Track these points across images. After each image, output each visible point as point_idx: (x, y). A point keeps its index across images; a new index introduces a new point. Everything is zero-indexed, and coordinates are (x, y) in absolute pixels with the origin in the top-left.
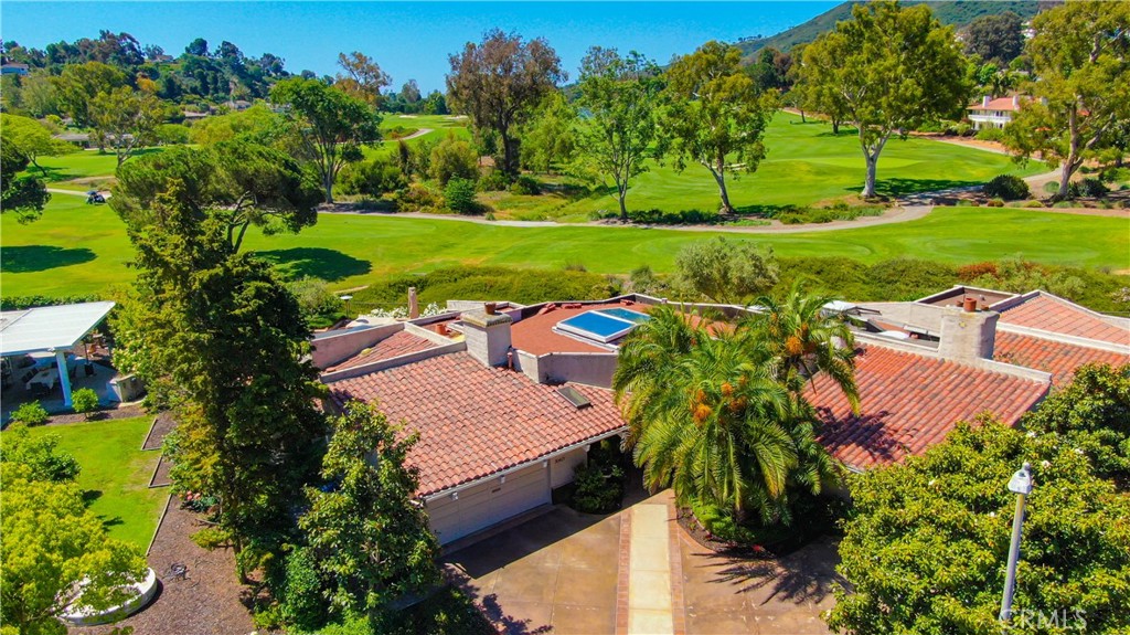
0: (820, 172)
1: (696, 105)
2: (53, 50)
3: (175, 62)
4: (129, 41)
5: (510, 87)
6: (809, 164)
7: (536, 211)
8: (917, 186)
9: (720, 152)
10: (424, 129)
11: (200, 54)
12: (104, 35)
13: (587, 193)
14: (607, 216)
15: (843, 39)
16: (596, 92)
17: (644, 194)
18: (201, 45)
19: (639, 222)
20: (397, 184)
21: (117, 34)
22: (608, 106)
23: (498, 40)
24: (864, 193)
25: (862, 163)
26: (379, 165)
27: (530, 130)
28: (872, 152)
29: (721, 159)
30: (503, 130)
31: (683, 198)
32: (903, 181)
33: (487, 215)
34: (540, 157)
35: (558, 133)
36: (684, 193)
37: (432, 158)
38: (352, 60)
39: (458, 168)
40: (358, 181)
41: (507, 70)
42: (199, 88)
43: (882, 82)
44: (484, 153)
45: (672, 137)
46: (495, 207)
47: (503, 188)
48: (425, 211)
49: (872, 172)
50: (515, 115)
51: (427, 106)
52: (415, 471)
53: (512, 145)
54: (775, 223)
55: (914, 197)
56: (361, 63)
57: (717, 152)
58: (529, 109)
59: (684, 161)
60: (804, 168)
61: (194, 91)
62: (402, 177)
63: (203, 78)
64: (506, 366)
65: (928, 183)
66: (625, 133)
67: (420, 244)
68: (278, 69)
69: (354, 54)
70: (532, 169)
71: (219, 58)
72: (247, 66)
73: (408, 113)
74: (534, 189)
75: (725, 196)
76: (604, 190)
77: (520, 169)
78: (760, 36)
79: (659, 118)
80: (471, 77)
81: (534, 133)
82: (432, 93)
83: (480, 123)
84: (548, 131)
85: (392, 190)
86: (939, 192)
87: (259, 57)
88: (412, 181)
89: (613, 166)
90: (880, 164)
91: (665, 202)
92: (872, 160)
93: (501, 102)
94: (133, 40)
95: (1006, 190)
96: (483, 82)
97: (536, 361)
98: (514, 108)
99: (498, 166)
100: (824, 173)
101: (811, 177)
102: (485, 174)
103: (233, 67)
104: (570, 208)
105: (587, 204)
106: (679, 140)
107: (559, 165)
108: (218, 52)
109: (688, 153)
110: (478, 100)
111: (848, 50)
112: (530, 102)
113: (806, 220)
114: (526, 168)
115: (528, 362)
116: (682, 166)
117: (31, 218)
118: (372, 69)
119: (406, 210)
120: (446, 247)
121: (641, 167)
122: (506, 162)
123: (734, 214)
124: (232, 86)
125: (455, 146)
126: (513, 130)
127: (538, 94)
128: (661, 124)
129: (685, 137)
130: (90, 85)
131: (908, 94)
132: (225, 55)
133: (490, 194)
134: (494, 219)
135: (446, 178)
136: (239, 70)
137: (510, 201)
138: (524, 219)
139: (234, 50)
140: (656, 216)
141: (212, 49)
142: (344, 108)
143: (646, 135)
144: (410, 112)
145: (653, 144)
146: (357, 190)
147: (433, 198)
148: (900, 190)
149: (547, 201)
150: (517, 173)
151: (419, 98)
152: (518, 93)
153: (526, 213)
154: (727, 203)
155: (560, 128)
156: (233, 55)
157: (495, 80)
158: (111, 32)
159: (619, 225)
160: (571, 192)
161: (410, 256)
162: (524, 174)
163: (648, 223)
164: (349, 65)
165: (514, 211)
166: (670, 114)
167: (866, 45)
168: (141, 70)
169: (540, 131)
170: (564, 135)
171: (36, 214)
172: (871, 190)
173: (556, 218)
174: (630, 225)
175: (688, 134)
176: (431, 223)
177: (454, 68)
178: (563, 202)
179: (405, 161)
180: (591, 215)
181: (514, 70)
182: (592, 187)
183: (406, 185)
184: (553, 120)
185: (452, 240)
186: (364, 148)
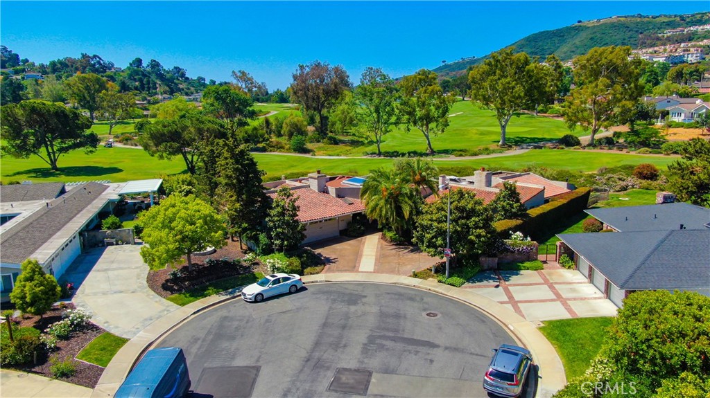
0: (482, 134)
1: (414, 99)
2: (53, 64)
3: (123, 71)
4: (98, 59)
5: (323, 90)
6: (477, 130)
7: (336, 152)
8: (528, 140)
9: (427, 122)
10: (273, 111)
11: (138, 67)
12: (84, 56)
13: (362, 144)
14: (372, 154)
15: (487, 68)
16: (365, 93)
17: (391, 144)
18: (139, 62)
19: (386, 156)
20: (264, 139)
21: (91, 55)
22: (371, 100)
23: (318, 65)
24: (500, 143)
25: (499, 129)
26: (255, 129)
27: (334, 112)
28: (503, 123)
29: (427, 127)
30: (320, 112)
31: (411, 146)
32: (522, 138)
33: (311, 153)
34: (338, 126)
35: (348, 113)
36: (411, 143)
37: (284, 125)
38: (239, 74)
39: (297, 130)
40: (243, 137)
41: (322, 81)
42: (139, 87)
43: (505, 88)
44: (309, 124)
45: (403, 115)
46: (315, 150)
47: (319, 142)
48: (280, 151)
49: (504, 133)
50: (326, 104)
51: (273, 98)
52: (299, 207)
53: (324, 119)
54: (451, 156)
55: (525, 146)
56: (243, 76)
57: (425, 122)
58: (333, 101)
59: (410, 127)
60: (474, 131)
61: (136, 88)
62: (266, 136)
63: (141, 81)
64: (324, 192)
65: (535, 138)
66: (379, 113)
67: (280, 165)
68: (183, 75)
69: (240, 71)
70: (335, 132)
71: (149, 69)
72: (165, 74)
73: (261, 102)
74: (335, 142)
75: (429, 144)
76: (371, 143)
77: (328, 132)
78: (474, 57)
79: (397, 106)
80: (303, 85)
81: (336, 113)
82: (276, 90)
83: (308, 108)
84: (343, 112)
85: (261, 142)
86: (537, 143)
87: (172, 68)
88: (271, 138)
89: (374, 128)
90: (508, 130)
91: (401, 148)
92: (503, 127)
93: (318, 97)
94: (100, 59)
95: (569, 142)
96: (310, 87)
97: (334, 190)
98: (325, 101)
99: (317, 130)
100: (484, 134)
101: (477, 136)
102: (310, 134)
103: (157, 74)
104: (354, 150)
105: (362, 149)
106: (407, 117)
107: (349, 131)
108: (148, 66)
109: (412, 124)
110: (307, 96)
111: (488, 74)
112: (334, 97)
113: (466, 155)
114: (331, 132)
115: (332, 190)
116: (409, 130)
117: (91, 152)
118: (249, 79)
119: (271, 151)
120: (292, 166)
121: (388, 130)
122: (321, 128)
123: (433, 153)
124: (157, 86)
125: (295, 120)
126: (324, 112)
127: (338, 93)
128: (398, 109)
129: (409, 115)
130: (88, 86)
131: (517, 95)
132: (152, 67)
133: (312, 144)
134: (315, 155)
135: (291, 135)
136: (161, 76)
137: (323, 147)
138: (330, 155)
139: (158, 65)
140: (395, 154)
141: (145, 64)
142: (240, 100)
143: (390, 114)
144: (263, 101)
145: (393, 119)
146: (243, 142)
147: (284, 145)
148: (519, 142)
149: (341, 147)
150: (326, 134)
151: (267, 93)
152: (327, 93)
153: (330, 153)
154: (430, 147)
155: (350, 111)
156: (157, 68)
157: (316, 86)
158: (88, 54)
159: (377, 157)
160: (354, 143)
161: (276, 170)
162: (330, 134)
163: (391, 157)
164: (237, 77)
165: (325, 152)
166: (401, 104)
167: (498, 72)
168: (105, 76)
169: (339, 112)
170: (351, 115)
171: (94, 149)
172: (504, 141)
173: (346, 155)
174: (382, 157)
175: (411, 113)
176: (284, 156)
177: (295, 80)
178: (350, 148)
179: (268, 127)
180: (363, 153)
181: (326, 81)
182: (366, 141)
183: (268, 140)
184: (346, 107)
185: (295, 164)
186: (249, 120)
